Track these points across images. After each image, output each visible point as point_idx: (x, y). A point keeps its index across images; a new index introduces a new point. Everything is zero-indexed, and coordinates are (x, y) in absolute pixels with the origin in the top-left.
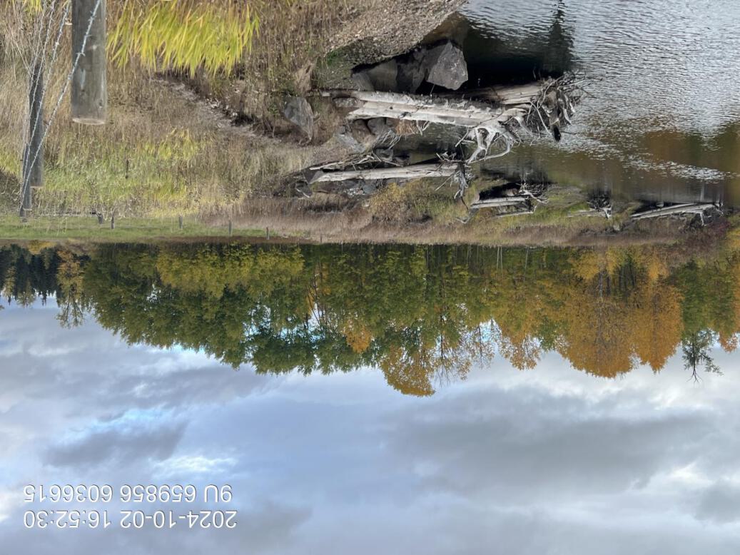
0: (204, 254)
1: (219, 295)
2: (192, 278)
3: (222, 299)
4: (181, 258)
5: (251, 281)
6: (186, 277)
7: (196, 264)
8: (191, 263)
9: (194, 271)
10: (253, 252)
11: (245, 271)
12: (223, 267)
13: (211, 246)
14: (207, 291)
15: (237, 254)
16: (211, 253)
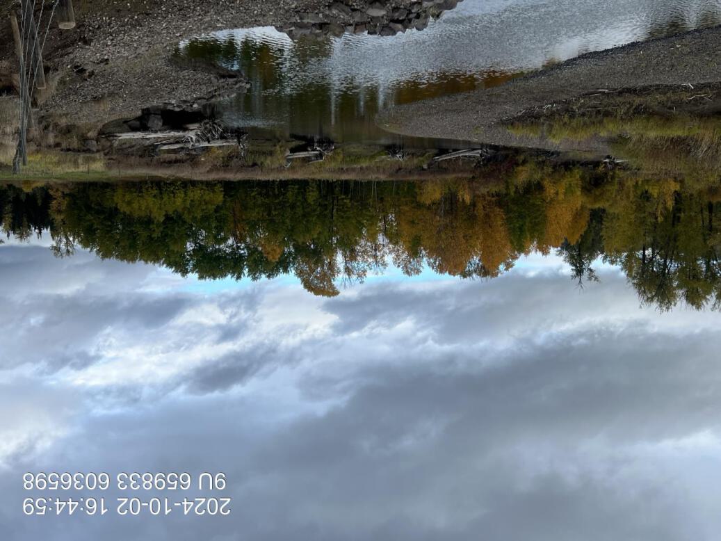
0: (147, 189)
1: (162, 219)
2: (140, 206)
3: (164, 223)
4: (131, 192)
5: (184, 208)
6: (135, 205)
7: (142, 196)
8: (138, 196)
9: (141, 202)
10: (183, 188)
11: (179, 201)
12: (162, 198)
13: (152, 183)
14: (152, 216)
15: (172, 189)
16: (152, 188)
